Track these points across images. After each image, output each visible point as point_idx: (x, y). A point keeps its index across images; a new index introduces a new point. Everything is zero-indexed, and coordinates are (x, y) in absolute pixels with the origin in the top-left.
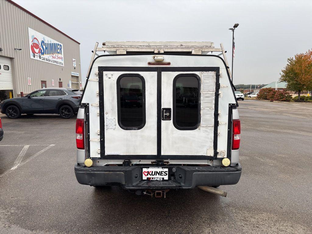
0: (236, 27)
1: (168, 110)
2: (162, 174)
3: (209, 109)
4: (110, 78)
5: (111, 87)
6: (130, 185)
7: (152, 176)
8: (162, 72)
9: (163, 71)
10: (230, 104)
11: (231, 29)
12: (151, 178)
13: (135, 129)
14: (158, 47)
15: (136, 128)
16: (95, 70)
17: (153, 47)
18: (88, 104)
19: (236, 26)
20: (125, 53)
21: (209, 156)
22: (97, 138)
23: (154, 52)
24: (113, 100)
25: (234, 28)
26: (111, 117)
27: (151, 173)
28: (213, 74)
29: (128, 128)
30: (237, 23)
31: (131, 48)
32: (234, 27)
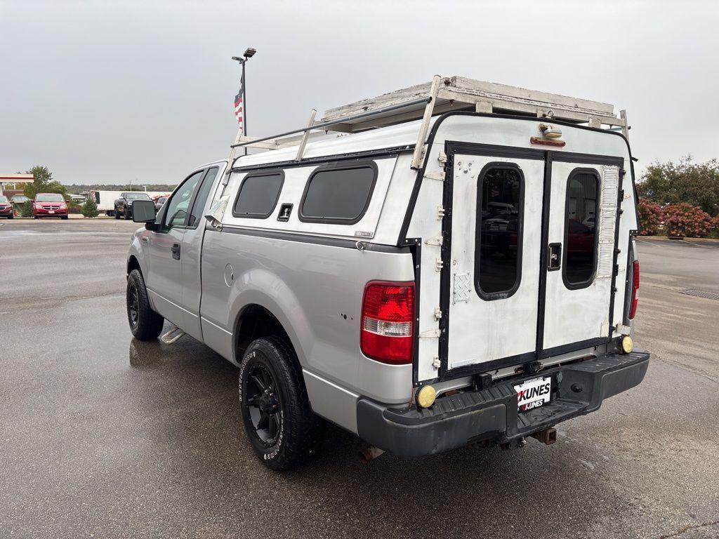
0: (250, 56)
1: (556, 247)
2: (542, 392)
3: (608, 242)
4: (466, 172)
5: (467, 195)
6: (514, 430)
7: (528, 401)
8: (553, 162)
9: (554, 160)
10: (630, 231)
11: (238, 59)
12: (525, 405)
13: (503, 298)
14: (543, 104)
15: (506, 293)
16: (438, 150)
17: (536, 103)
18: (420, 240)
19: (249, 54)
20: (490, 111)
21: (603, 338)
22: (432, 329)
23: (535, 115)
24: (468, 229)
25: (244, 58)
26: (464, 271)
27: (525, 395)
28: (614, 169)
29: (492, 294)
30: (252, 47)
31: (500, 101)
32: (246, 55)
